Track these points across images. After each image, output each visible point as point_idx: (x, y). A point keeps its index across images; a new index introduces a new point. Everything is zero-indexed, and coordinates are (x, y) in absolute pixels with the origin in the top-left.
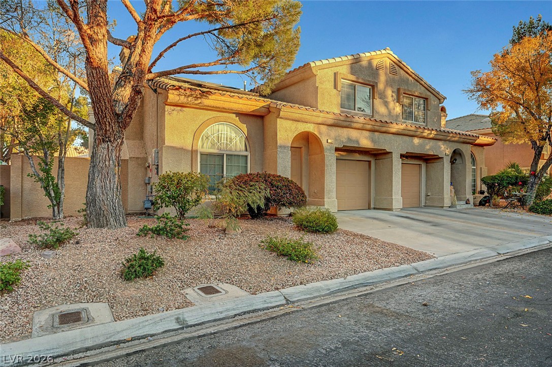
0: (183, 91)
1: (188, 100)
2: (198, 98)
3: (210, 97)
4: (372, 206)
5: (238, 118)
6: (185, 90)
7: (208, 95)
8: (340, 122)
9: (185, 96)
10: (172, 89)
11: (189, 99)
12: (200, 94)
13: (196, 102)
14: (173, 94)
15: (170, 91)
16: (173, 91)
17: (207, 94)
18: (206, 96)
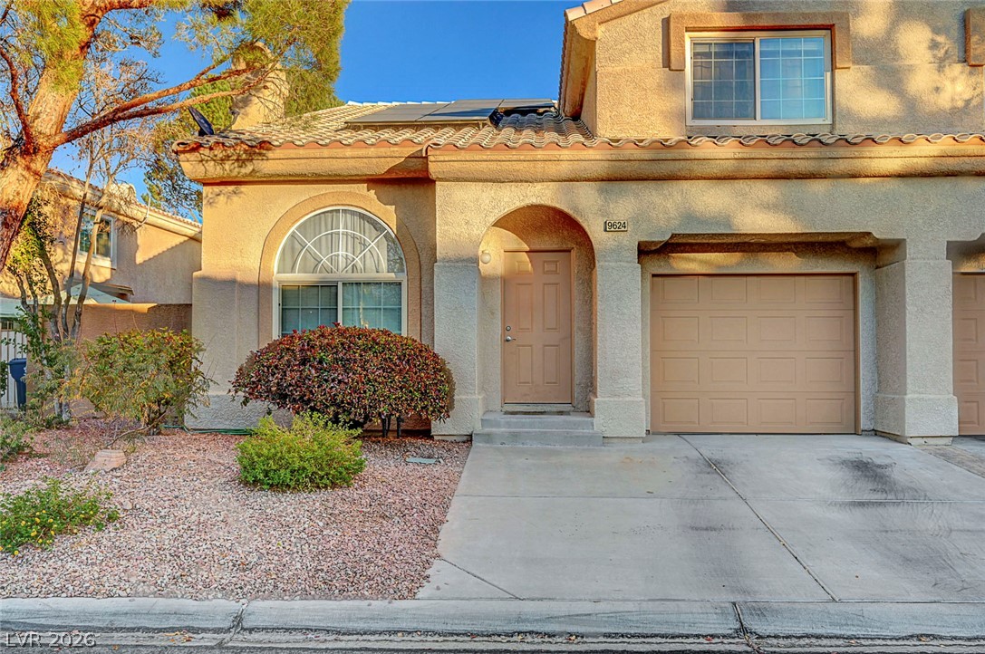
0: (207, 152)
1: (224, 169)
2: (244, 161)
3: (270, 154)
4: (865, 424)
5: (373, 192)
6: (211, 149)
7: (264, 152)
8: (643, 165)
9: (214, 160)
10: (184, 152)
11: (227, 167)
12: (245, 151)
13: (243, 171)
14: (188, 161)
15: (182, 157)
16: (188, 155)
17: (261, 148)
18: (260, 154)
